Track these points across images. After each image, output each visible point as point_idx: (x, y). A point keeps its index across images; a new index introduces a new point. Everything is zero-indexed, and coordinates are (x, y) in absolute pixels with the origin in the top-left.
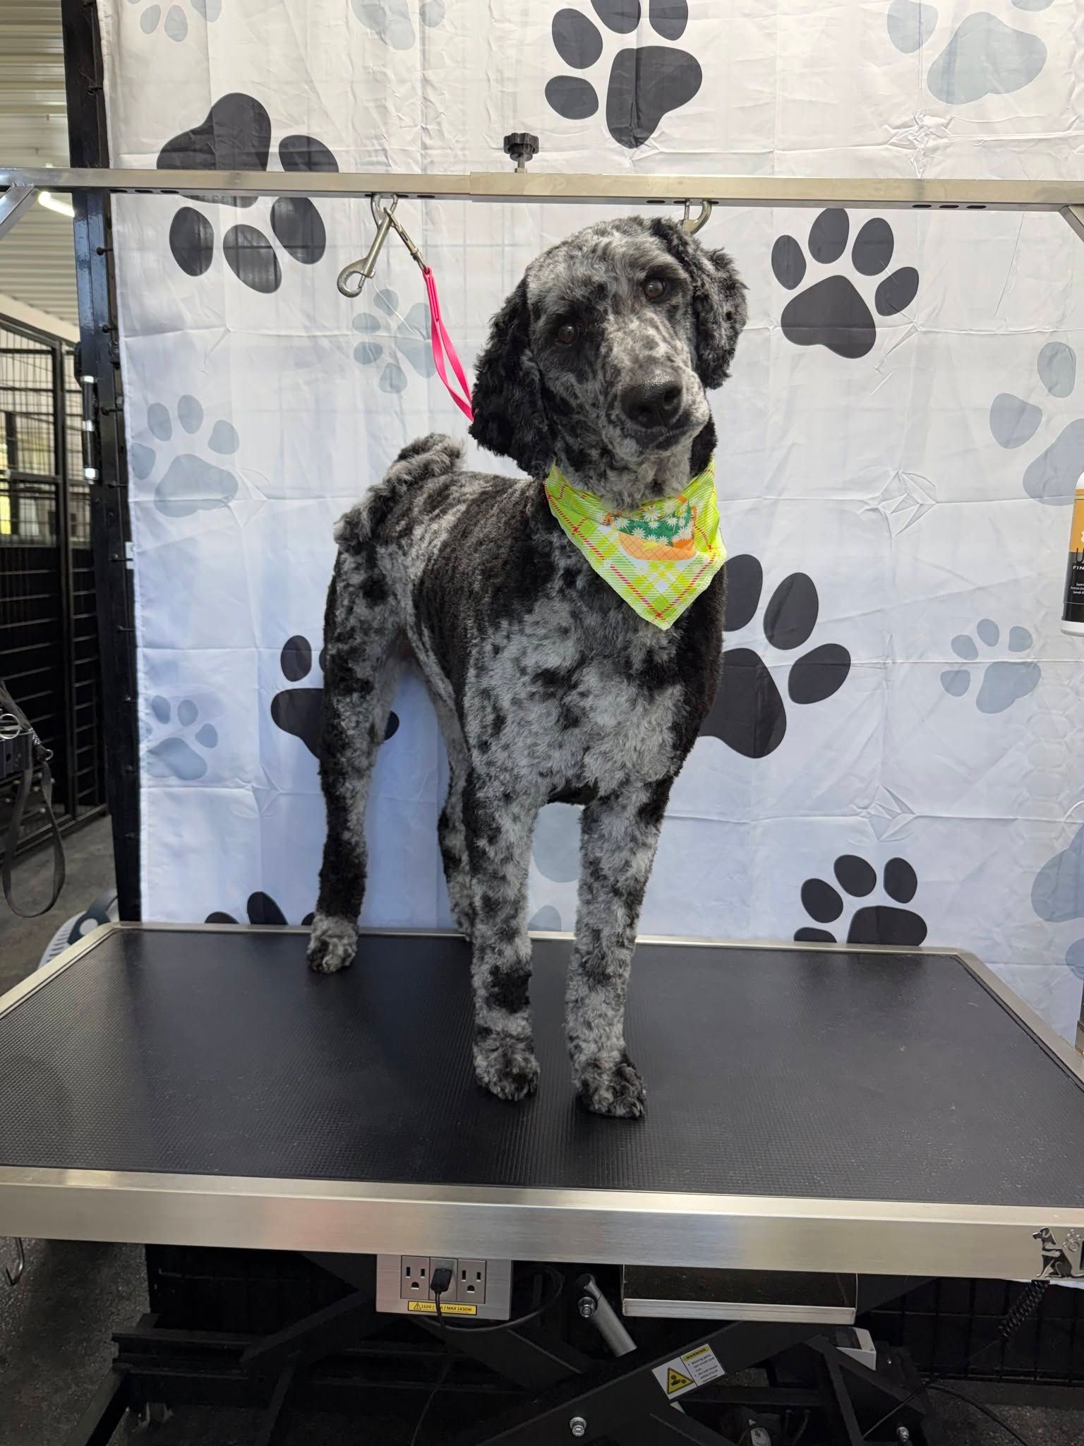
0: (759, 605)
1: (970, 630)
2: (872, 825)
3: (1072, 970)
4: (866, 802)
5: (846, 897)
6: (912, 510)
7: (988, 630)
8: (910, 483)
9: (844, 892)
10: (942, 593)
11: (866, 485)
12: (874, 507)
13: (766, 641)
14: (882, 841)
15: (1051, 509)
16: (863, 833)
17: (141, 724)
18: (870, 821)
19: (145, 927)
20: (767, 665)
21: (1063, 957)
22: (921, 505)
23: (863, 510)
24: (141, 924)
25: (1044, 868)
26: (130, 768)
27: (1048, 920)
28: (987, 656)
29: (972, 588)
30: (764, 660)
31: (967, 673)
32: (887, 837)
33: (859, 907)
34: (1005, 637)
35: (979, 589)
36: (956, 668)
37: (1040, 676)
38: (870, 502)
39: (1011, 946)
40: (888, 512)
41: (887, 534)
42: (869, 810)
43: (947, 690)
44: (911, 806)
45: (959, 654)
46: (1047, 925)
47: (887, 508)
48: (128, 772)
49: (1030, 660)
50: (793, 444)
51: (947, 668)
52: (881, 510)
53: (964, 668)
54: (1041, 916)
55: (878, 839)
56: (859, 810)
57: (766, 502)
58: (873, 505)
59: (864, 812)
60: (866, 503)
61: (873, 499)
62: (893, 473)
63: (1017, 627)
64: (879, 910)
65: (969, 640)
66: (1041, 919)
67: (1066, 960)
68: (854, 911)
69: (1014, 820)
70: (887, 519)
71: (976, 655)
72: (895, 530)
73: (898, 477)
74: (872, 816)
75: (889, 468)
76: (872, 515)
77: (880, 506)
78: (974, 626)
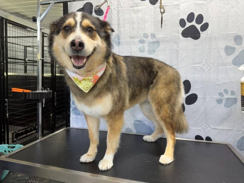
4: (201, 125)
6: (209, 68)
7: (226, 91)
8: (208, 63)
10: (216, 84)
11: (199, 63)
14: (205, 133)
16: (201, 131)
18: (202, 129)
22: (211, 67)
25: (239, 140)
28: (226, 96)
29: (222, 83)
34: (229, 93)
35: (224, 83)
36: (219, 99)
37: (237, 100)
43: (218, 103)
44: (211, 126)
45: (220, 96)
49: (235, 97)
51: (217, 99)
53: (221, 99)
58: (201, 67)
62: (205, 61)
63: (232, 91)
65: (222, 93)
69: (233, 130)
70: (204, 70)
71: (224, 96)
72: (206, 72)
73: (206, 61)
74: (202, 127)
75: (204, 60)
76: (201, 69)
77: (202, 67)
78: (223, 90)
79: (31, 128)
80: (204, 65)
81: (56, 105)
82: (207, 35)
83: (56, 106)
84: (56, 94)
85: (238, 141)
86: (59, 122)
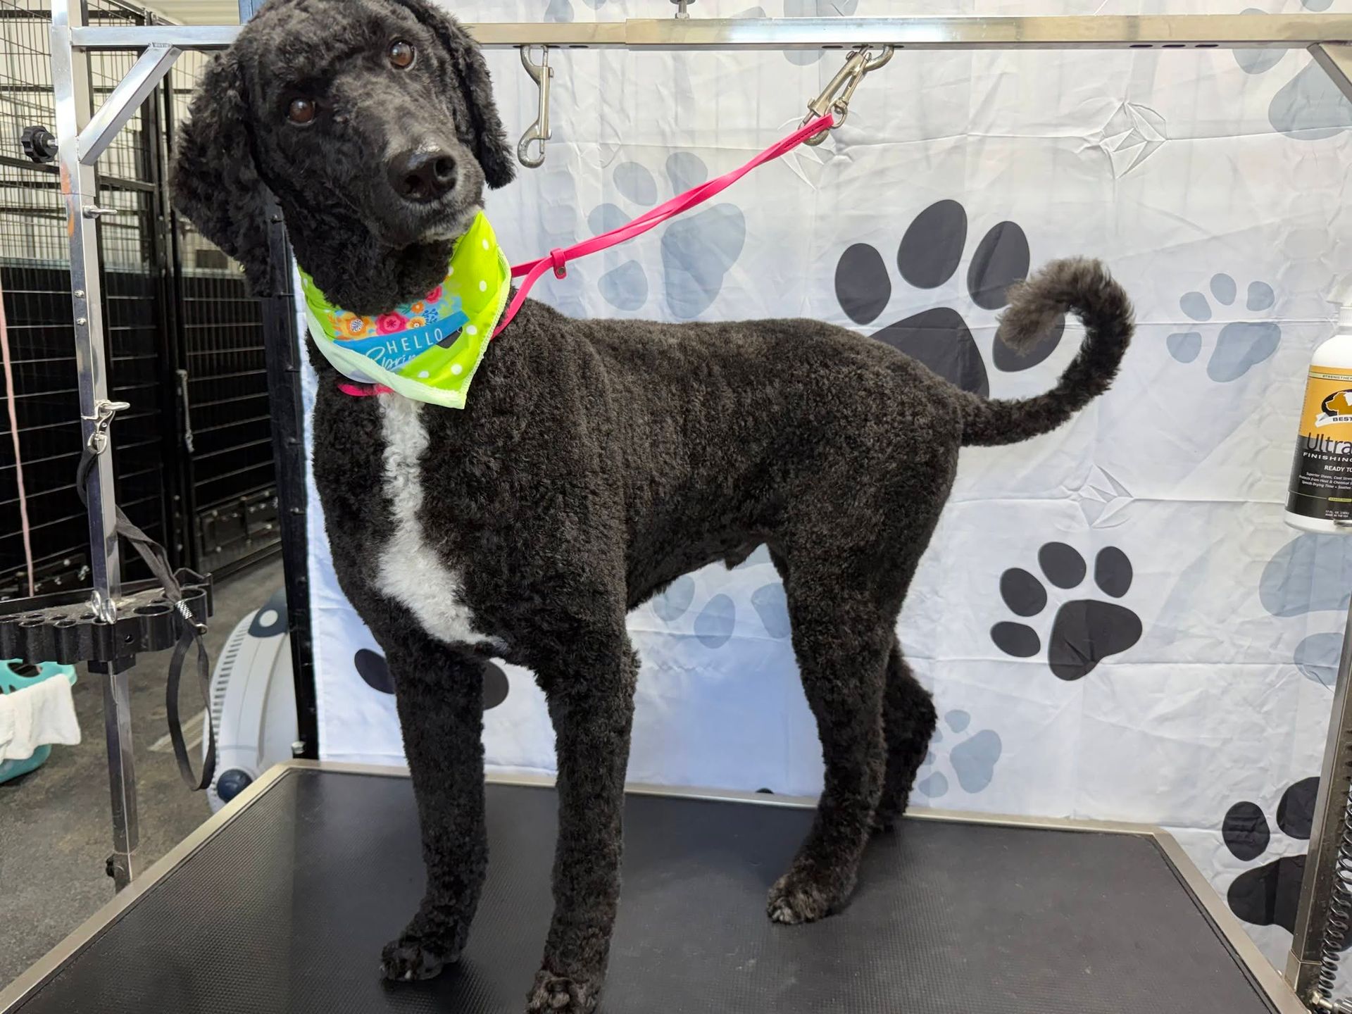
0: (963, 258)
1: (1203, 287)
2: (1083, 510)
3: (1300, 669)
4: (1076, 484)
5: (1051, 589)
6: (1138, 148)
7: (1223, 286)
8: (1137, 116)
9: (1049, 582)
10: (1170, 244)
11: (1083, 118)
12: (1094, 144)
13: (970, 299)
14: (1095, 527)
15: (1302, 144)
16: (1072, 517)
17: (304, 393)
18: (1081, 505)
19: (324, 767)
20: (970, 326)
21: (1291, 654)
22: (1149, 142)
23: (1082, 148)
24: (318, 765)
25: (1275, 556)
26: (293, 440)
27: (1277, 614)
28: (1223, 315)
29: (1206, 237)
30: (967, 321)
31: (1198, 335)
32: (1101, 523)
33: (1065, 600)
34: (1242, 294)
35: (1215, 238)
36: (1185, 330)
37: (1279, 338)
38: (1091, 139)
39: (1234, 645)
40: (1111, 150)
41: (1109, 175)
42: (1080, 492)
43: (1174, 356)
44: (1128, 488)
45: (1190, 315)
46: (1278, 622)
47: (1110, 145)
48: (290, 444)
49: (1270, 320)
50: (1002, 75)
51: (1175, 330)
52: (1103, 147)
53: (1195, 330)
54: (1268, 609)
55: (1090, 525)
56: (1070, 492)
57: (970, 139)
58: (1094, 141)
59: (1074, 494)
60: (1085, 140)
61: (1092, 135)
62: (1118, 105)
63: (1257, 283)
64: (1089, 603)
65: (1200, 298)
66: (1269, 614)
67: (1295, 658)
68: (1060, 605)
69: (1243, 503)
70: (1109, 158)
71: (1209, 315)
72: (1119, 171)
73: (1123, 107)
74: (1083, 499)
75: (1113, 99)
76: (1093, 154)
77: (1101, 144)
78: (1207, 281)
79: (47, 579)
80: (1109, 131)
81: (191, 448)
83: (195, 454)
84: (185, 379)
85: (1270, 563)
86: (219, 549)
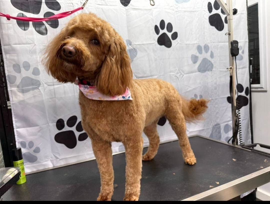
58: (175, 75)
70: (178, 78)
72: (180, 79)
73: (179, 70)
76: (175, 77)
77: (177, 75)
80: (177, 73)
82: (177, 44)
